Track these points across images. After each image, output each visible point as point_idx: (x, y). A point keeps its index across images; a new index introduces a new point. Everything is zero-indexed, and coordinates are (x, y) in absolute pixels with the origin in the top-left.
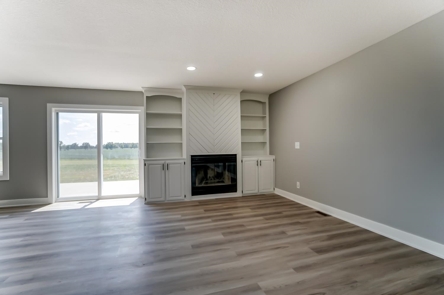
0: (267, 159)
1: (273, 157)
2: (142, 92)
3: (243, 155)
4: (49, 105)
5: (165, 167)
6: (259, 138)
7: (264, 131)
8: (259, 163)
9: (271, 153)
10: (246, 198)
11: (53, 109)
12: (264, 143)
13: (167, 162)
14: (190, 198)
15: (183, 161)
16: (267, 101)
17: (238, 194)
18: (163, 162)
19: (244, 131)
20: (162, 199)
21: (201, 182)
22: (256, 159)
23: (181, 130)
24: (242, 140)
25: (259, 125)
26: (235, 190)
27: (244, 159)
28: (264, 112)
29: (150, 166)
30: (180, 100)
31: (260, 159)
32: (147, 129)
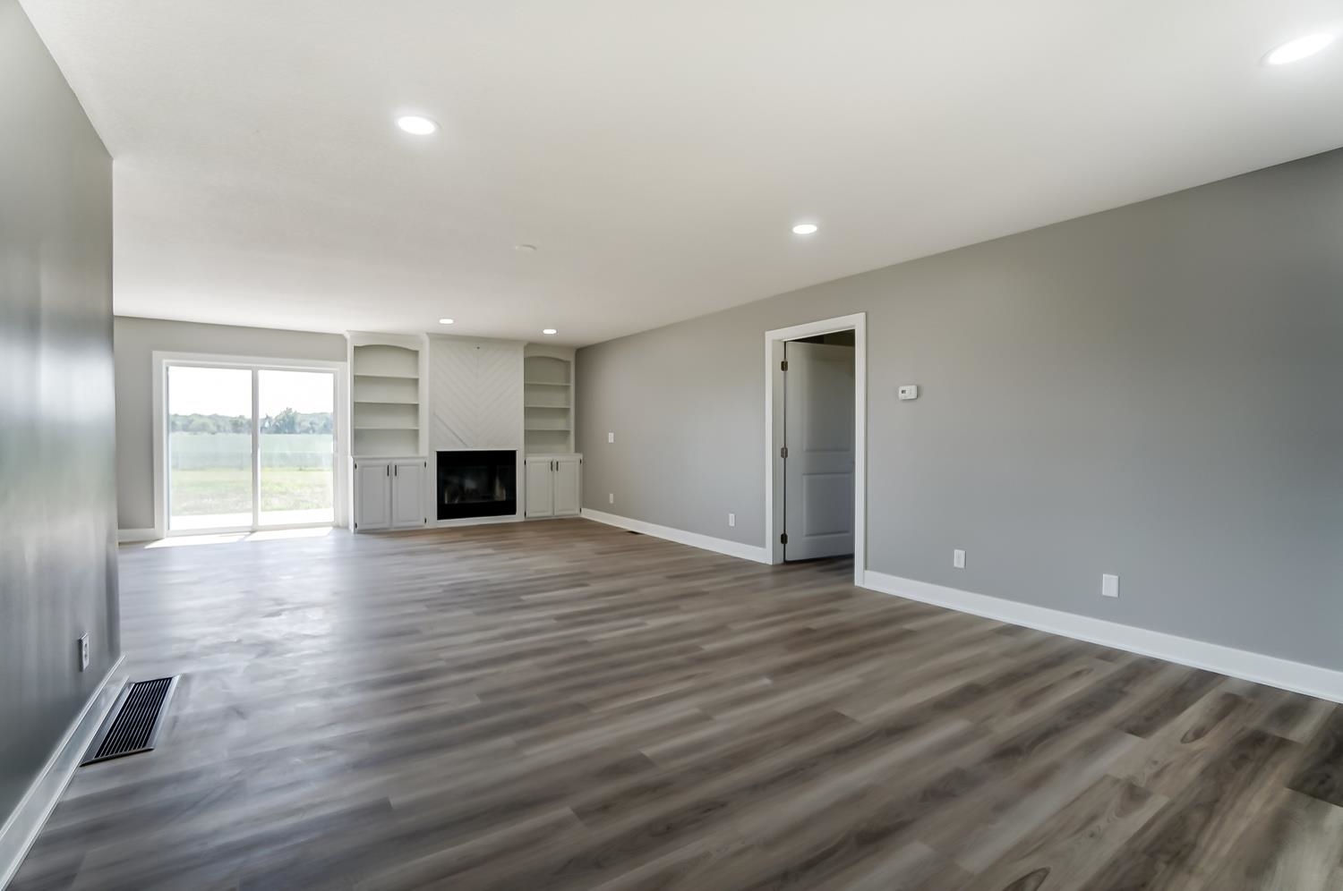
0: (569, 459)
1: (580, 456)
2: (341, 336)
3: (527, 452)
4: (156, 354)
5: (392, 471)
6: (559, 424)
7: (565, 411)
8: (554, 466)
9: (577, 450)
10: (531, 524)
11: (164, 361)
12: (567, 433)
13: (397, 462)
14: (434, 523)
15: (422, 461)
16: (572, 359)
17: (517, 518)
18: (388, 462)
19: (529, 412)
20: (386, 525)
21: (452, 497)
22: (549, 458)
23: (416, 407)
24: (525, 427)
25: (557, 401)
26: (512, 511)
27: (530, 459)
28: (568, 380)
29: (365, 469)
30: (416, 353)
31: (556, 458)
32: (355, 403)
